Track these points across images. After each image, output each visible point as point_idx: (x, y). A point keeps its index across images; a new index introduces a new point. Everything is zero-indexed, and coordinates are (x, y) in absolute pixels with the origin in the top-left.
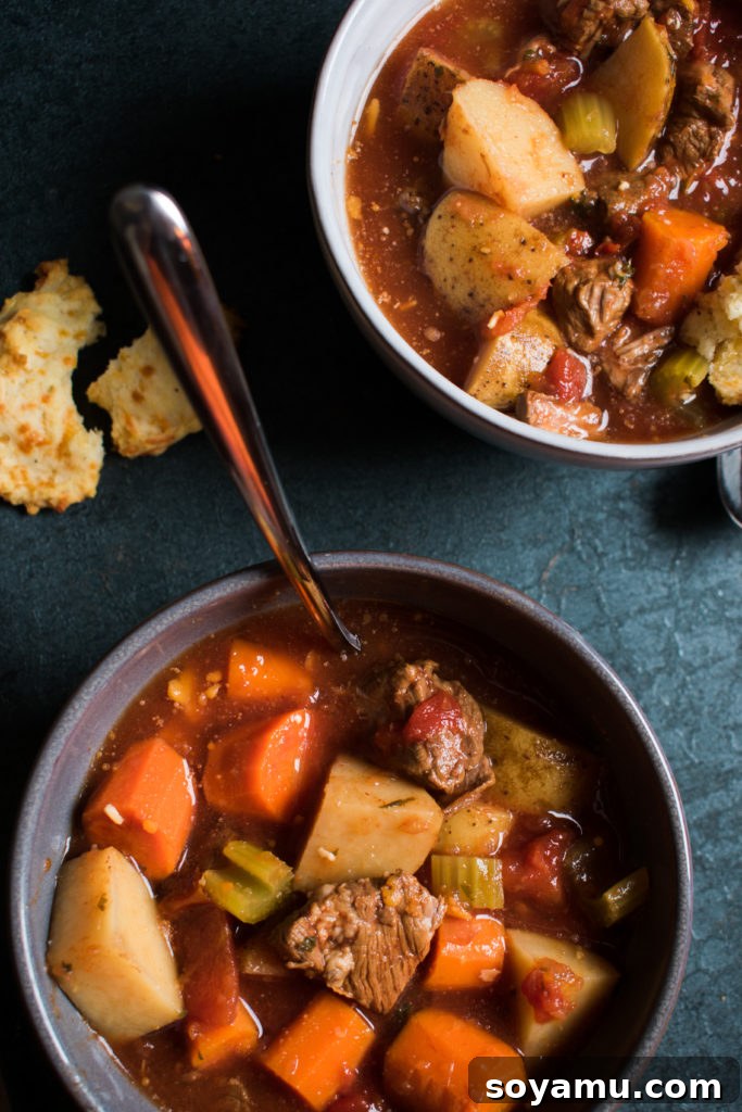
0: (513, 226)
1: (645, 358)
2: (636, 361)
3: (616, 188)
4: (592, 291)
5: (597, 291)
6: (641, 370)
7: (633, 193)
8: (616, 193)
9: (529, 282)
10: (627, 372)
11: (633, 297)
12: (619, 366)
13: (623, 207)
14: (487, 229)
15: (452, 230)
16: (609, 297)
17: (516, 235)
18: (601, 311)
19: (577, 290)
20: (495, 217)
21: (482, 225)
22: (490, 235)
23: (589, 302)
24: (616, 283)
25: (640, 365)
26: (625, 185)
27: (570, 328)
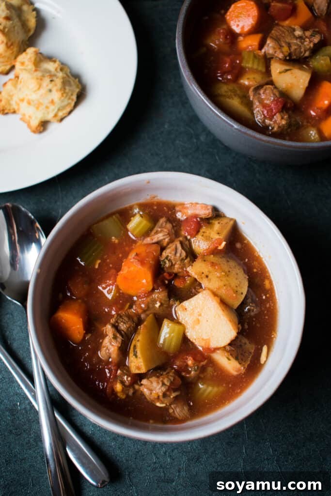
0: (211, 284)
1: (157, 233)
2: (161, 231)
3: (162, 305)
4: (181, 256)
5: (178, 255)
6: (160, 228)
7: (154, 301)
8: (163, 302)
9: (205, 261)
10: (165, 228)
11: (161, 254)
12: (169, 230)
13: (160, 295)
14: (222, 284)
15: (237, 285)
16: (173, 253)
17: (210, 280)
18: (176, 249)
19: (186, 257)
20: (219, 289)
21: (225, 285)
22: (221, 280)
23: (181, 252)
24: (169, 258)
25: (159, 229)
26: (158, 305)
27: (188, 246)
